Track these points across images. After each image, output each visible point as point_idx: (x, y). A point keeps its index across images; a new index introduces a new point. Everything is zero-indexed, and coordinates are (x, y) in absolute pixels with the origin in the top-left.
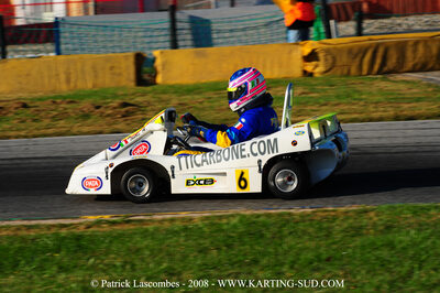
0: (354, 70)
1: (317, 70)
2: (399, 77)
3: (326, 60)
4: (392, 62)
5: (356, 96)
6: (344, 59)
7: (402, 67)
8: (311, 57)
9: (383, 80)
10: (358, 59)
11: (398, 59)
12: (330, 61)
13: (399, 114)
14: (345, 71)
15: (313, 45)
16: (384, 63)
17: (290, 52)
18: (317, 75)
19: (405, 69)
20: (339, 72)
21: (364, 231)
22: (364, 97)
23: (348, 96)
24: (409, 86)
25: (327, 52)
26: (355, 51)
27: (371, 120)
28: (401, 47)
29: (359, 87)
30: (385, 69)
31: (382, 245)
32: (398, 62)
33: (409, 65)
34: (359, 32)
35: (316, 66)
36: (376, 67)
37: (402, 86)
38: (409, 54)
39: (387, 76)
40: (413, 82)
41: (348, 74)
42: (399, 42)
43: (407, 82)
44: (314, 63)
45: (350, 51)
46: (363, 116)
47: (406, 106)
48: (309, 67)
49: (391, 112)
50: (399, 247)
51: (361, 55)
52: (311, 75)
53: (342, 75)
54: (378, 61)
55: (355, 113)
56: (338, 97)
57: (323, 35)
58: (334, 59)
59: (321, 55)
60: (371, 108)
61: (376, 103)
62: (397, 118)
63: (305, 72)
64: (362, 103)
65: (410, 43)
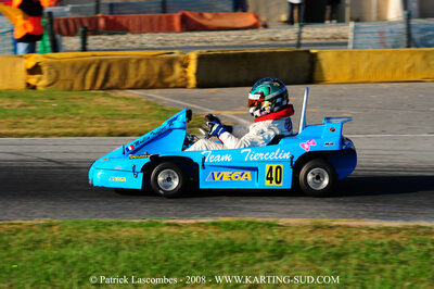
0: (77, 85)
1: (41, 83)
2: (120, 93)
3: (50, 73)
4: (114, 79)
5: (74, 111)
6: (67, 74)
7: (124, 84)
8: (35, 70)
9: (104, 95)
10: (81, 75)
11: (120, 76)
12: (54, 74)
13: (113, 130)
14: (68, 86)
15: (37, 58)
16: (106, 79)
17: (14, 64)
18: (40, 88)
19: (127, 86)
20: (61, 86)
21: (42, 245)
22: (81, 111)
23: (66, 110)
24: (127, 102)
25: (51, 65)
26: (78, 66)
27: (84, 135)
28: (124, 64)
29: (79, 102)
30: (108, 85)
31: (54, 259)
32: (120, 79)
33: (131, 82)
34: (84, 49)
35: (40, 79)
36: (99, 83)
37: (121, 103)
38: (131, 71)
39: (108, 92)
40: (133, 99)
41: (71, 89)
42: (122, 59)
43: (127, 99)
44: (37, 76)
45: (73, 66)
46: (77, 130)
47: (121, 122)
48: (33, 80)
49: (105, 128)
50: (69, 261)
51: (84, 70)
52: (34, 88)
53: (65, 89)
54: (101, 77)
55: (70, 127)
56: (56, 110)
57: (49, 49)
58: (57, 72)
59: (45, 69)
60: (86, 123)
61: (93, 118)
62: (110, 134)
63: (28, 85)
64: (78, 118)
65: (133, 61)
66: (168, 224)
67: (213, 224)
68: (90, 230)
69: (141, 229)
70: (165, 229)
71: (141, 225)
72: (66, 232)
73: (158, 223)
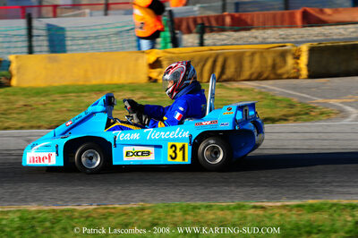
1: (161, 77)
2: (236, 85)
4: (230, 72)
7: (239, 75)
8: (156, 64)
9: (220, 87)
10: (198, 68)
11: (236, 68)
15: (158, 54)
16: (222, 72)
17: (137, 60)
18: (160, 82)
19: (242, 78)
24: (241, 93)
25: (171, 60)
26: (196, 60)
28: (239, 57)
30: (224, 77)
33: (246, 74)
34: (202, 44)
35: (160, 73)
36: (217, 74)
37: (234, 93)
38: (246, 64)
39: (224, 84)
40: (246, 90)
42: (238, 53)
43: (241, 90)
44: (159, 70)
51: (202, 64)
52: (155, 81)
54: (218, 70)
57: (170, 45)
59: (165, 63)
63: (150, 78)
65: (247, 54)
66: (255, 207)
67: (299, 206)
68: (179, 213)
69: (228, 212)
70: (251, 211)
71: (228, 208)
72: (156, 215)
73: (243, 206)
